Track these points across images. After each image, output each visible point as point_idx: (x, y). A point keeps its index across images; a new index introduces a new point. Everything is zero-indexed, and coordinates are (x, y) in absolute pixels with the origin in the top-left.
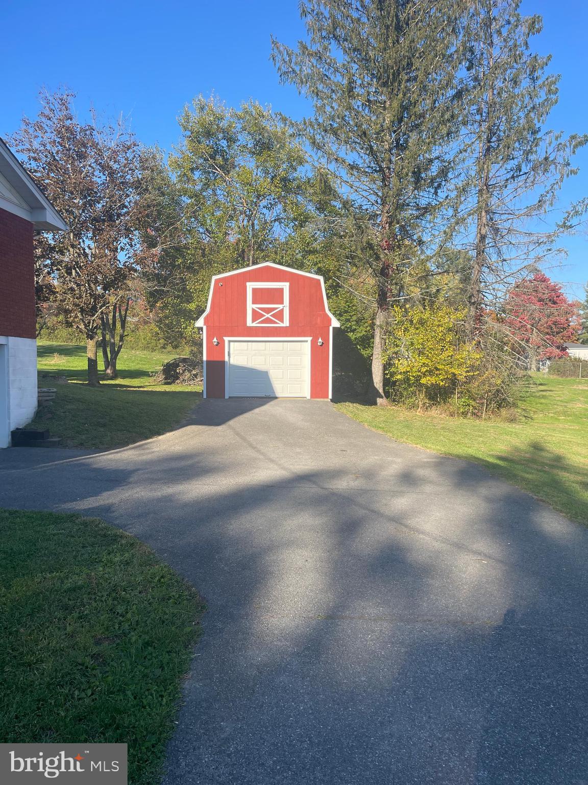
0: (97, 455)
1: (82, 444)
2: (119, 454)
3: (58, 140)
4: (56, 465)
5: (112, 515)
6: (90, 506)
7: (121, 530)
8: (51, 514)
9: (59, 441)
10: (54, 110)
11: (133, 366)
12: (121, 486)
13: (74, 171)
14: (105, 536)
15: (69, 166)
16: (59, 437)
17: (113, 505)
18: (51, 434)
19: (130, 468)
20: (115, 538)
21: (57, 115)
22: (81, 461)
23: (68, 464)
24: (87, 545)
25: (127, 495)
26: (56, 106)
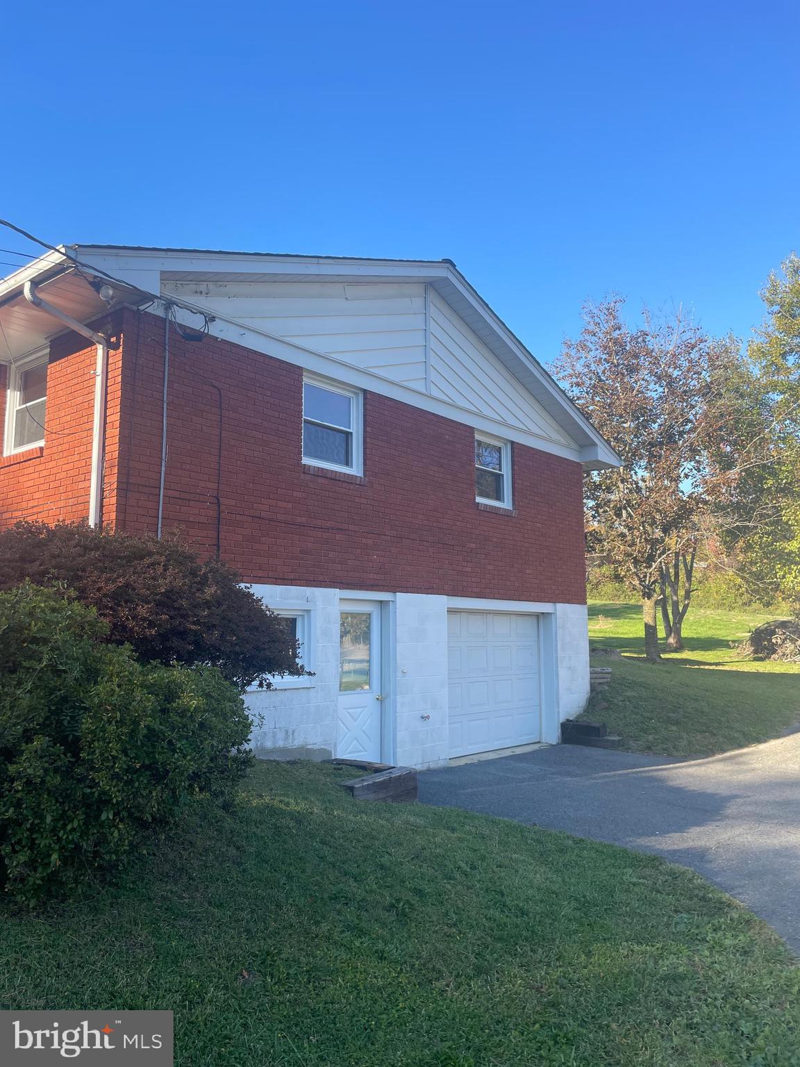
0: (671, 766)
1: (649, 748)
2: (703, 768)
3: (604, 356)
4: (620, 775)
5: (709, 866)
6: (676, 847)
7: (727, 895)
8: (625, 851)
9: (619, 741)
10: (599, 324)
11: (704, 632)
12: (714, 821)
13: (625, 390)
14: (704, 899)
15: (618, 385)
16: (619, 735)
17: (707, 849)
18: (608, 730)
19: (723, 791)
20: (721, 907)
21: (603, 328)
22: (651, 774)
23: (635, 775)
24: (682, 910)
25: (725, 836)
26: (602, 318)
